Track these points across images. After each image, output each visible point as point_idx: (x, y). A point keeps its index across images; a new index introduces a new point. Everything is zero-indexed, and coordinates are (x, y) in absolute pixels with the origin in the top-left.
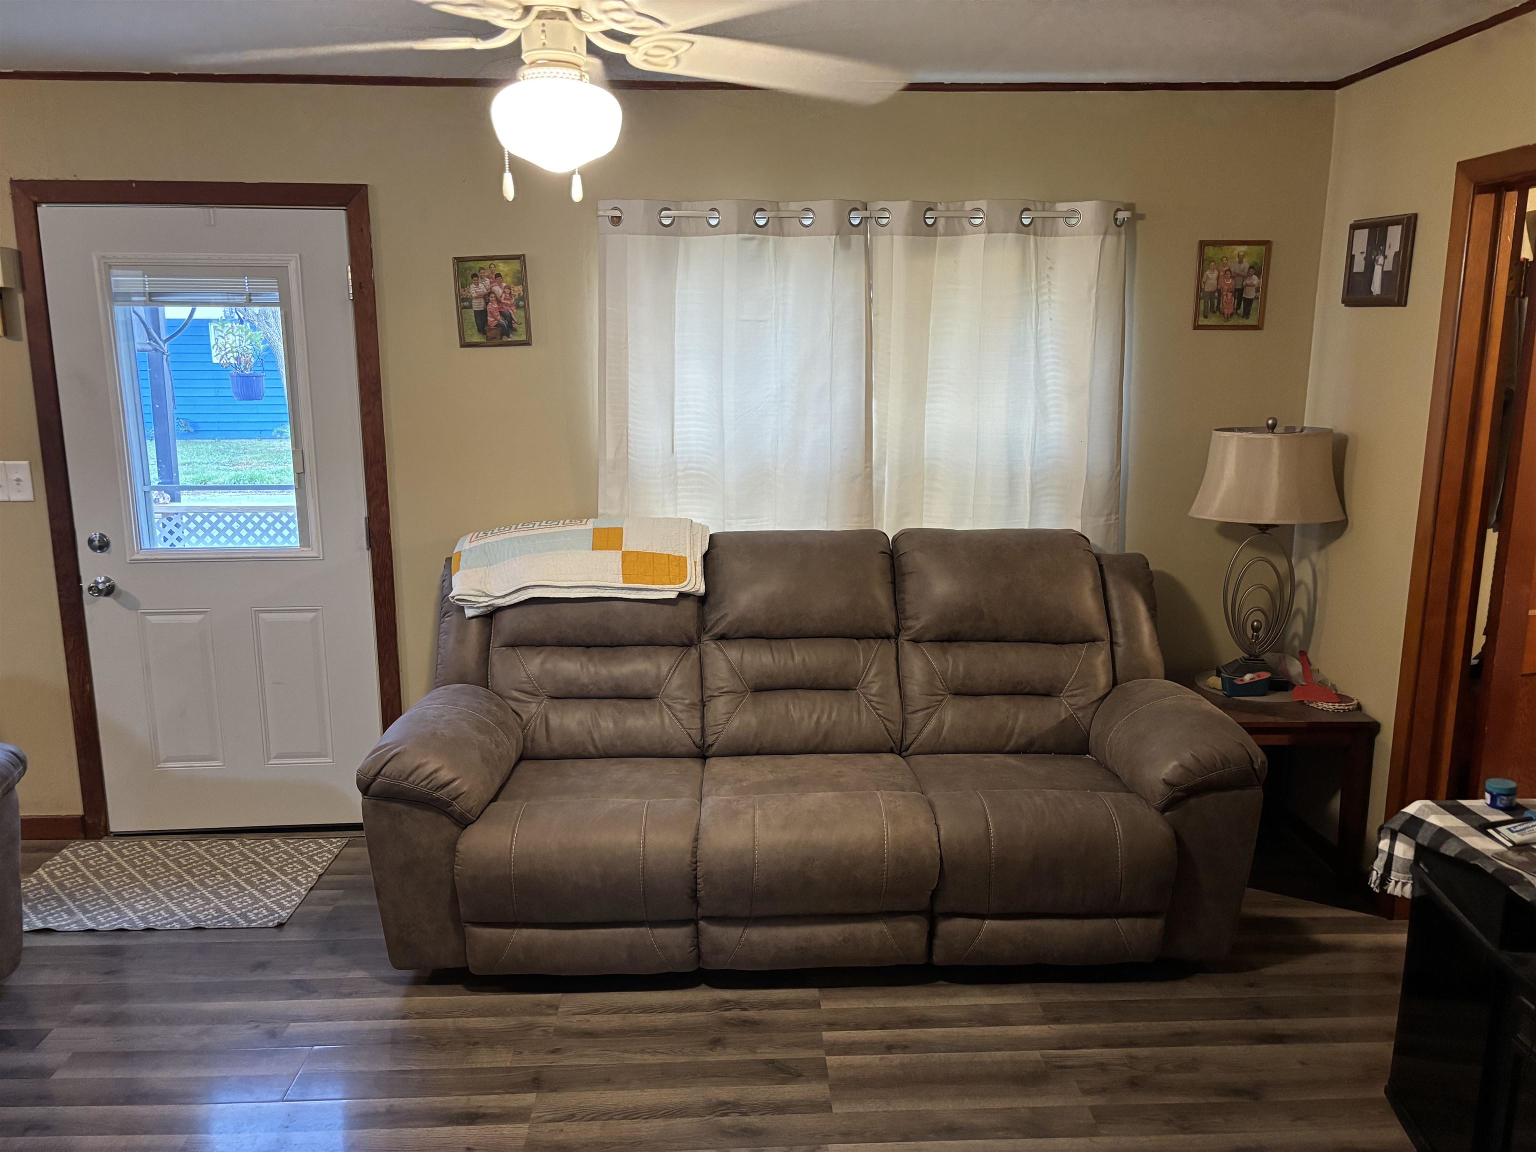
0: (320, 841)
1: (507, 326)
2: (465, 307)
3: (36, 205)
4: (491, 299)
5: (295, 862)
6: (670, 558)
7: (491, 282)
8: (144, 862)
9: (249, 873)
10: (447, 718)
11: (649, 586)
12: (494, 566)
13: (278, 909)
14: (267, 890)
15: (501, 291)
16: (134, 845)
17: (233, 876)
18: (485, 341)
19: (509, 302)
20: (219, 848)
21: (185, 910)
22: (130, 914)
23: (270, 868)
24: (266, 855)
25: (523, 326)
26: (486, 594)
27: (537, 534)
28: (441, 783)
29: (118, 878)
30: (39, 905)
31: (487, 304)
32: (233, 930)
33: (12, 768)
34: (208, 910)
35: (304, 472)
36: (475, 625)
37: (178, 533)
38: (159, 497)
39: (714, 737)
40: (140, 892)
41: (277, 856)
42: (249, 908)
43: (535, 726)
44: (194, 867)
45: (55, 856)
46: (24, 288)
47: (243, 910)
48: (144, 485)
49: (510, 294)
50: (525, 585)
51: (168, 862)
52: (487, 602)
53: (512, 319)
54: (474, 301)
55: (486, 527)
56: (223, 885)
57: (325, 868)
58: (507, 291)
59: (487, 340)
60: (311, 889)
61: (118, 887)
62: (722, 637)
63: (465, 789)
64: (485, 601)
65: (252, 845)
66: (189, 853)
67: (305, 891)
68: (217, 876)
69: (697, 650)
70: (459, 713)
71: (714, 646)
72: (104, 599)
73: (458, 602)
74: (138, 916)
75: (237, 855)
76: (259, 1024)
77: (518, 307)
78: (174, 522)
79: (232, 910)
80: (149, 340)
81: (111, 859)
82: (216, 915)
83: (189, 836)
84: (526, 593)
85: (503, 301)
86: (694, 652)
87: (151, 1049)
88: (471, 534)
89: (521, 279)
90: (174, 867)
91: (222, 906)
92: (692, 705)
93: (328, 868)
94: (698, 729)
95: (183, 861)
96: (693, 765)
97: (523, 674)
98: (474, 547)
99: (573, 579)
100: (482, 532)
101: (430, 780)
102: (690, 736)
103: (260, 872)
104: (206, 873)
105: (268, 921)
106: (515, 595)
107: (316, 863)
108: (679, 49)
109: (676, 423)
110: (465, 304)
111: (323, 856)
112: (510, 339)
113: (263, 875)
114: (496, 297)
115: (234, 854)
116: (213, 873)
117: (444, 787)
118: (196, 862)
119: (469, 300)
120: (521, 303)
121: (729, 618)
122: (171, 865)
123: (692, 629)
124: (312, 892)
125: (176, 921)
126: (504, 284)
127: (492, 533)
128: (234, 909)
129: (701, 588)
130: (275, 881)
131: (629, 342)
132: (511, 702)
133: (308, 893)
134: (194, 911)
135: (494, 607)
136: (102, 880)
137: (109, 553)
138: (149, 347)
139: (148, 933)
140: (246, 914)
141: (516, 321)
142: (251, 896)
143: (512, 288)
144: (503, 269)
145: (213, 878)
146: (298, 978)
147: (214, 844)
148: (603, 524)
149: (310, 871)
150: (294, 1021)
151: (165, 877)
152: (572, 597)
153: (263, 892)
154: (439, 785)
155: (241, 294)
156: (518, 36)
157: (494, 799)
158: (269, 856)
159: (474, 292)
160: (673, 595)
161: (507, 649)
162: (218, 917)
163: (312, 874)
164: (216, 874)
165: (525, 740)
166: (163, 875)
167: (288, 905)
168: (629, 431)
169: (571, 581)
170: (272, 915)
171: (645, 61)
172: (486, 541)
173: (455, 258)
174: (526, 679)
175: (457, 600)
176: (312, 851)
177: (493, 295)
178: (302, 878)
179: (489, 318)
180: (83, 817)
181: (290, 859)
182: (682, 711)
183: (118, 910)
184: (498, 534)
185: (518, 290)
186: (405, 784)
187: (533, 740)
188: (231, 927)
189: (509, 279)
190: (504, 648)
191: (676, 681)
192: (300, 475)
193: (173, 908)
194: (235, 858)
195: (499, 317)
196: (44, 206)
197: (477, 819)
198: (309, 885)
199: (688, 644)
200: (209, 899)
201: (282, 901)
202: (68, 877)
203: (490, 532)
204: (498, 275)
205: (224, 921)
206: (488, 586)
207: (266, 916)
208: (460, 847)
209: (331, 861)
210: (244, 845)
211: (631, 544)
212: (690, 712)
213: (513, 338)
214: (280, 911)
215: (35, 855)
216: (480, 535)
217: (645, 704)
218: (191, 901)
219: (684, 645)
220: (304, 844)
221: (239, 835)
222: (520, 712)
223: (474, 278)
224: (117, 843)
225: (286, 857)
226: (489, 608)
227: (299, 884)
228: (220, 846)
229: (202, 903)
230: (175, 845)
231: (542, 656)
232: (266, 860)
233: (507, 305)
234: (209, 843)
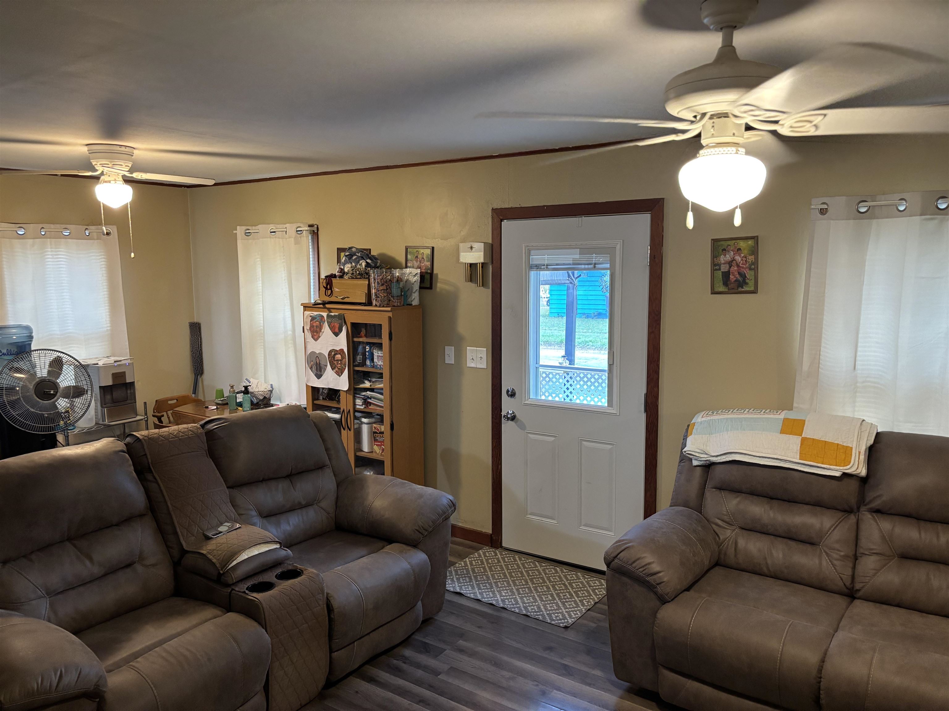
0: (602, 581)
1: (742, 281)
2: (716, 270)
3: (502, 221)
4: (733, 264)
5: (585, 590)
6: (839, 447)
7: (734, 254)
8: (513, 568)
9: (560, 590)
10: (664, 530)
11: (819, 465)
12: (714, 435)
13: (568, 617)
14: (566, 603)
15: (740, 259)
16: (511, 557)
17: (552, 589)
18: (727, 290)
19: (745, 266)
20: (549, 570)
21: (524, 603)
22: (498, 596)
23: (571, 590)
24: (572, 581)
25: (753, 281)
26: (706, 453)
27: (745, 418)
28: (651, 572)
29: (499, 574)
30: (461, 579)
31: (730, 267)
32: (542, 622)
33: (449, 508)
34: (534, 606)
35: (613, 364)
36: (699, 471)
37: (571, 382)
38: (563, 362)
39: (861, 585)
40: (506, 585)
41: (577, 584)
42: (554, 611)
43: (728, 545)
44: (535, 578)
45: (475, 553)
46: (492, 263)
47: (551, 612)
48: (536, 364)
49: (746, 261)
50: (732, 451)
51: (524, 571)
52: (706, 458)
53: (746, 277)
54: (722, 266)
55: (714, 409)
56: (545, 593)
57: (600, 599)
58: (744, 259)
59: (728, 290)
60: (589, 610)
61: (497, 579)
62: (878, 511)
63: (665, 579)
64: (704, 457)
65: (566, 573)
66: (535, 569)
67: (585, 610)
68: (544, 587)
69: (856, 517)
70: (674, 528)
71: (870, 516)
72: (510, 422)
73: (688, 455)
74: (501, 599)
75: (557, 577)
76: (538, 684)
77: (750, 269)
78: (569, 376)
79: (545, 610)
80: (569, 278)
81: (499, 561)
82: (537, 610)
83: (537, 558)
84: (730, 456)
85: (741, 265)
86: (852, 519)
87: (485, 678)
88: (705, 412)
89: (754, 251)
90: (526, 575)
91: (541, 606)
92: (846, 557)
93: (601, 599)
94: (849, 576)
95: (531, 573)
96: (841, 601)
97: (724, 509)
98: (703, 421)
99: (764, 452)
100: (711, 412)
101: (644, 568)
102: (842, 580)
103: (565, 591)
104: (539, 583)
105: (561, 622)
106: (724, 457)
107: (596, 594)
108: (816, 120)
109: (859, 349)
110: (716, 267)
111: (601, 591)
112: (743, 290)
113: (567, 593)
114: (737, 264)
115: (556, 576)
116: (543, 584)
117: (653, 575)
118: (537, 575)
119: (719, 265)
120: (753, 267)
121: (884, 498)
122: (524, 573)
123: (853, 501)
124: (589, 612)
125: (517, 607)
126: (742, 255)
127: (717, 413)
128: (546, 609)
129: (863, 472)
130: (571, 599)
131: (826, 292)
132: (714, 526)
133: (587, 611)
134: (527, 605)
135: (710, 462)
136: (492, 573)
137: (515, 399)
138: (568, 282)
139: (503, 610)
140: (551, 615)
141: (748, 278)
142: (557, 605)
143: (747, 257)
144: (742, 245)
145: (541, 588)
146: (566, 664)
147: (548, 567)
148: (792, 415)
149: (591, 599)
150: (557, 690)
151: (520, 580)
152: (762, 464)
153: (563, 603)
154: (650, 573)
155: (590, 264)
156: (700, 131)
157: (688, 589)
158: (573, 583)
159: (723, 260)
160: (838, 474)
161: (716, 491)
162: (538, 612)
163: (591, 601)
164: (544, 586)
165: (719, 554)
166: (519, 578)
167: (574, 616)
168: (821, 352)
169: (762, 453)
170: (564, 620)
171: (792, 131)
172: (712, 418)
173: (712, 240)
174: (726, 513)
175: (687, 454)
176: (596, 586)
177: (734, 262)
178: (585, 601)
179: (731, 276)
180: (491, 535)
181: (583, 587)
182: (837, 560)
183: (493, 592)
184: (720, 414)
185: (751, 258)
186: (630, 567)
187: (725, 554)
188: (542, 620)
189: (746, 252)
190: (714, 490)
191: (836, 535)
192: (610, 365)
193: (518, 599)
194: (556, 579)
195: (737, 276)
196: (505, 221)
197: (672, 600)
198: (588, 607)
199: (848, 511)
200: (536, 600)
201: (571, 613)
202: (478, 566)
203: (716, 412)
204: (739, 249)
205: (539, 615)
206: (708, 448)
207: (560, 620)
208: (659, 615)
209: (604, 595)
210: (562, 572)
211: (809, 432)
212: (843, 561)
213: (746, 288)
214: (568, 619)
215: (467, 550)
216: (709, 413)
217: (809, 547)
218: (528, 598)
219: (845, 511)
220: (593, 580)
221: (561, 565)
222: (719, 534)
223: (724, 252)
224: (504, 553)
225: (581, 586)
226: (707, 462)
227: (583, 605)
228: (551, 569)
229: (532, 601)
230: (529, 562)
231: (738, 499)
232: (570, 584)
233: (743, 268)
234: (546, 566)
